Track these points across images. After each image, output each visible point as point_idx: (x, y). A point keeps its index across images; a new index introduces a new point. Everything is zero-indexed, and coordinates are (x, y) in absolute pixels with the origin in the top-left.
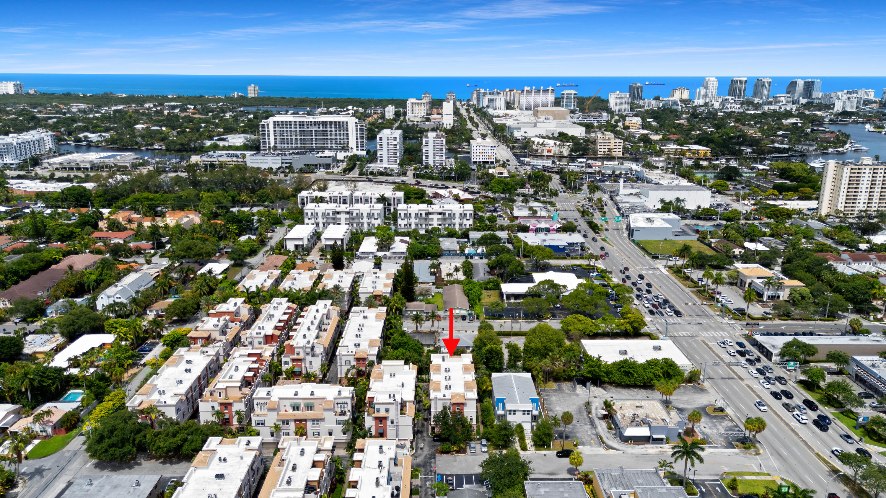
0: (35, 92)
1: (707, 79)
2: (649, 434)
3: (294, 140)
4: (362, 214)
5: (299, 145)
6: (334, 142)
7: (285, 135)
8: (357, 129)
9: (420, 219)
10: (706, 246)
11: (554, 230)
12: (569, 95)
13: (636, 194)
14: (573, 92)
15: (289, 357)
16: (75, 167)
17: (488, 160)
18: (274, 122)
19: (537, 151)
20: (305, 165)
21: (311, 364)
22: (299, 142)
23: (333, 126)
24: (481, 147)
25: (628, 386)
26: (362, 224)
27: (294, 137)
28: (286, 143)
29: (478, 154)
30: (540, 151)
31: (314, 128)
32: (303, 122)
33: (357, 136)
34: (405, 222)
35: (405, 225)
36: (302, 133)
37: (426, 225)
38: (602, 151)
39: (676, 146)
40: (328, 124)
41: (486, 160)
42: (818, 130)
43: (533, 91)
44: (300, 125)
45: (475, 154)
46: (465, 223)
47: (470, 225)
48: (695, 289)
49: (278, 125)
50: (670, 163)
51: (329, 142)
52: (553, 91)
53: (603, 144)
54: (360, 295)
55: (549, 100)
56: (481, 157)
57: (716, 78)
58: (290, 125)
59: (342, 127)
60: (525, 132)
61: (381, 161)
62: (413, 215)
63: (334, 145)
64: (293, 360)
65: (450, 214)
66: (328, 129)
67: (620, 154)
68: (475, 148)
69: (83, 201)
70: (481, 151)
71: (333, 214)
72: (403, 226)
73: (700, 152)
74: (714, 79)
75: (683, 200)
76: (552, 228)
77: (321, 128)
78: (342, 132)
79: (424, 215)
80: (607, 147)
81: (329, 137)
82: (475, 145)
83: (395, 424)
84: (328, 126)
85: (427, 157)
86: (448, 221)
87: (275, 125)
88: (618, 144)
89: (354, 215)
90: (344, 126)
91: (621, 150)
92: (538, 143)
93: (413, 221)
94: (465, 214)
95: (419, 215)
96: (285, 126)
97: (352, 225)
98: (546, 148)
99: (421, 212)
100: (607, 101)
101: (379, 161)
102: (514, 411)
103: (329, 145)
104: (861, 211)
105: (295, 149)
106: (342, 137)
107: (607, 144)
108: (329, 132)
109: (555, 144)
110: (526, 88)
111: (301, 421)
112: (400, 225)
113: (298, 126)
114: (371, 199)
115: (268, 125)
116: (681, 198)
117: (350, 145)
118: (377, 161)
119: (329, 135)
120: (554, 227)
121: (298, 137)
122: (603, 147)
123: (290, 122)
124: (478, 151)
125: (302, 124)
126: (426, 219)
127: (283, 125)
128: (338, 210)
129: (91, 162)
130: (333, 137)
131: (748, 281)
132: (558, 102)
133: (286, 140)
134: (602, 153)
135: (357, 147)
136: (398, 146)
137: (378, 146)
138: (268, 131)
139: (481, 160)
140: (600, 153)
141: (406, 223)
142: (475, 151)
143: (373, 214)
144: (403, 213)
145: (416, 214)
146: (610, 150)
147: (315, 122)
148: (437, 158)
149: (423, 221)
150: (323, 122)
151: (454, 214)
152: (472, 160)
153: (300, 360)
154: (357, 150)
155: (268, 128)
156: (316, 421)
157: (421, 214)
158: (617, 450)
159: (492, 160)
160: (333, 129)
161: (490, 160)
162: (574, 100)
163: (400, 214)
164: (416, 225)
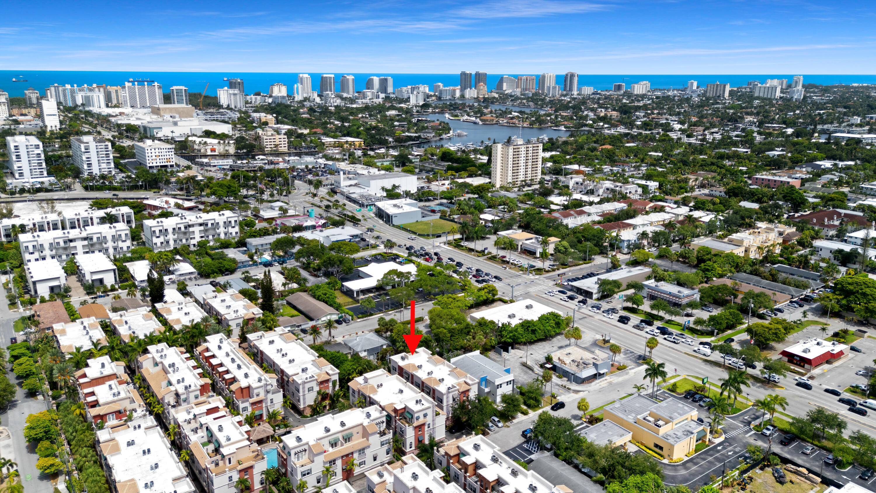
1: (301, 75)
2: (596, 372)
4: (105, 237)
9: (178, 234)
10: (451, 223)
11: (319, 226)
12: (179, 92)
13: (356, 185)
14: (183, 88)
15: (248, 401)
17: (166, 164)
19: (200, 151)
21: (272, 402)
24: (157, 150)
25: (532, 343)
26: (107, 250)
29: (154, 157)
30: (202, 151)
34: (162, 239)
35: (162, 243)
37: (187, 240)
38: (268, 147)
39: (332, 140)
41: (164, 164)
42: (422, 120)
43: (136, 87)
45: (150, 159)
46: (230, 231)
47: (236, 233)
48: (485, 257)
50: (344, 155)
52: (160, 87)
53: (268, 141)
54: (230, 323)
55: (157, 97)
56: (158, 161)
57: (309, 74)
60: (172, 132)
61: (21, 175)
62: (170, 231)
64: (253, 404)
67: (285, 150)
68: (149, 151)
70: (157, 154)
71: (65, 242)
72: (159, 245)
73: (356, 143)
74: (307, 76)
75: (398, 186)
76: (317, 225)
79: (183, 229)
80: (272, 143)
82: (149, 148)
83: (431, 427)
85: (89, 165)
86: (212, 232)
88: (282, 140)
89: (94, 240)
91: (286, 145)
92: (200, 143)
94: (230, 222)
95: (177, 229)
98: (209, 148)
99: (179, 226)
100: (216, 98)
101: (17, 175)
102: (501, 385)
104: (522, 181)
107: (272, 140)
109: (219, 143)
110: (127, 84)
111: (347, 455)
112: (156, 244)
114: (92, 219)
116: (397, 185)
118: (13, 175)
120: (320, 224)
122: (269, 143)
124: (153, 154)
126: (185, 233)
128: (71, 237)
131: (520, 243)
132: (167, 99)
134: (269, 149)
136: (42, 156)
139: (158, 164)
140: (268, 149)
142: (150, 155)
143: (120, 236)
144: (157, 230)
145: (174, 229)
146: (276, 146)
148: (104, 166)
149: (181, 236)
151: (218, 223)
152: (148, 165)
153: (261, 402)
156: (362, 451)
157: (179, 228)
158: (583, 391)
159: (171, 163)
161: (169, 164)
162: (186, 96)
163: (154, 232)
164: (175, 241)
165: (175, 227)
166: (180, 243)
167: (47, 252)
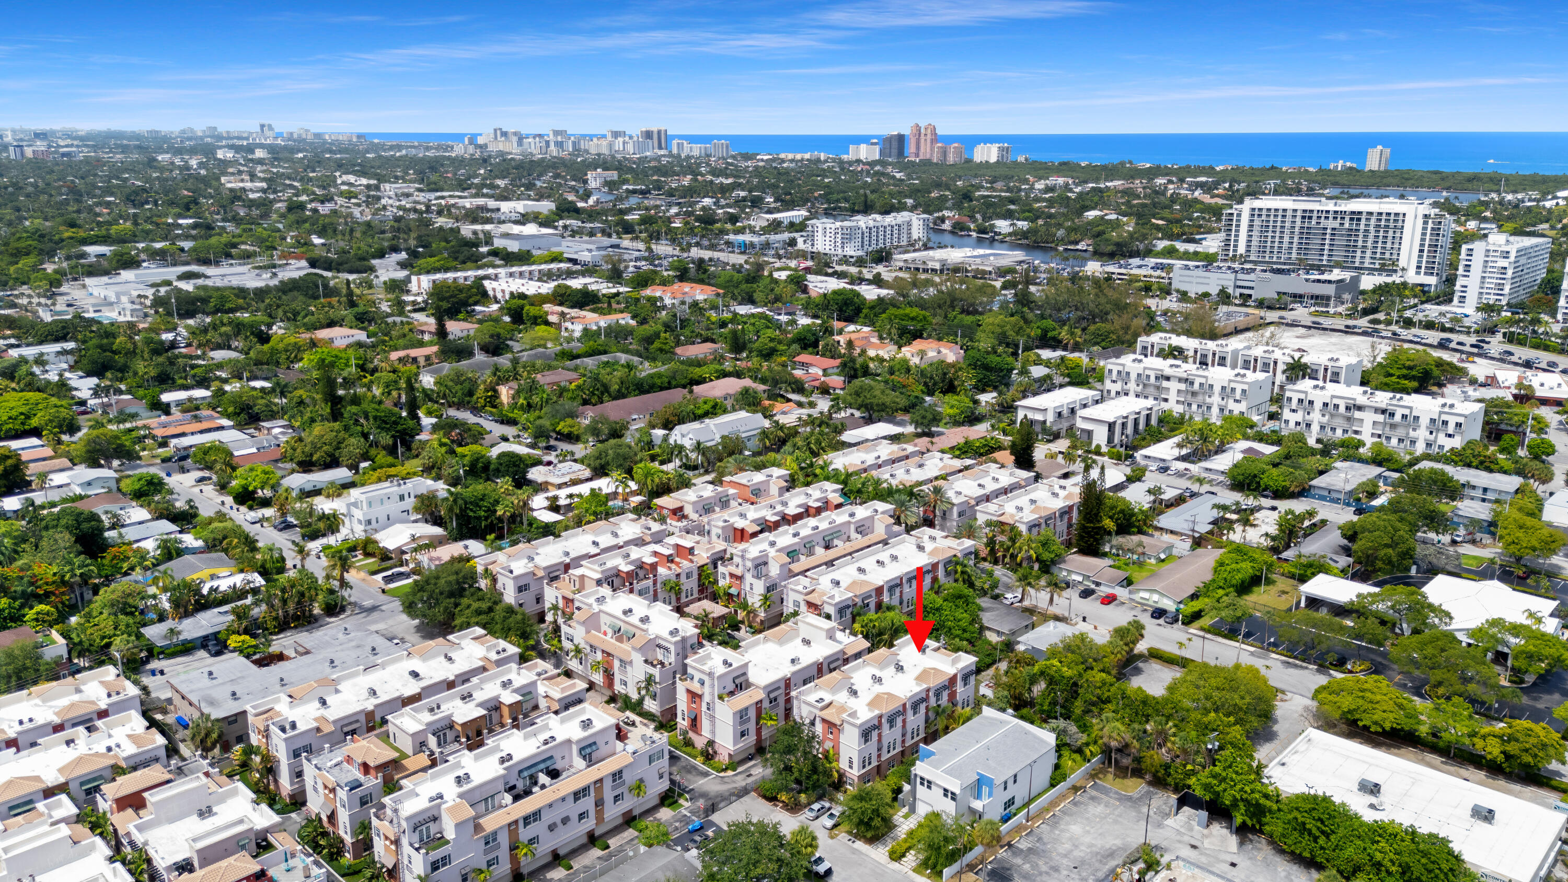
0: (1026, 159)
3: (1286, 245)
4: (1211, 387)
5: (1294, 256)
6: (1368, 254)
7: (1270, 234)
8: (1425, 229)
9: (1332, 415)
16: (921, 267)
18: (1253, 209)
20: (1279, 293)
22: (1294, 251)
23: (1373, 222)
26: (1209, 408)
27: (1286, 239)
28: (1268, 250)
31: (1331, 224)
32: (1312, 211)
33: (1422, 245)
34: (1299, 417)
35: (1297, 424)
36: (1306, 233)
37: (1344, 431)
40: (1364, 217)
44: (1303, 217)
47: (1452, 449)
49: (1260, 216)
51: (1359, 254)
58: (1284, 216)
59: (1392, 224)
61: (1462, 299)
62: (1318, 406)
63: (1367, 261)
65: (1404, 417)
66: (1362, 227)
69: (849, 312)
71: (1157, 378)
72: (1292, 424)
77: (1347, 225)
78: (1390, 234)
79: (1342, 409)
81: (1360, 243)
84: (1363, 222)
86: (1401, 432)
87: (1253, 215)
89: (1196, 386)
90: (1395, 222)
93: (1316, 417)
95: (1331, 407)
96: (1272, 218)
97: (1190, 405)
99: (1336, 401)
101: (1456, 299)
103: (1358, 260)
105: (1285, 264)
106: (1389, 245)
108: (1361, 234)
112: (1287, 422)
113: (1298, 220)
115: (1239, 215)
117: (1402, 263)
118: (1451, 301)
119: (1360, 239)
121: (1296, 240)
123: (1285, 210)
125: (1307, 215)
126: (1346, 418)
127: (1268, 216)
128: (1168, 371)
129: (940, 261)
130: (1369, 244)
133: (1269, 244)
135: (1419, 267)
136: (1510, 272)
137: (1461, 268)
138: (1238, 226)
141: (1300, 419)
143: (1233, 390)
144: (1296, 398)
145: (1326, 405)
147: (1336, 212)
149: (1336, 421)
150: (1353, 213)
151: (1416, 418)
154: (1418, 273)
155: (1238, 221)
157: (1336, 406)
160: (1372, 229)
163: (1290, 399)
164: (1322, 428)
165: (1328, 401)
166: (1330, 433)
167: (1132, 386)
